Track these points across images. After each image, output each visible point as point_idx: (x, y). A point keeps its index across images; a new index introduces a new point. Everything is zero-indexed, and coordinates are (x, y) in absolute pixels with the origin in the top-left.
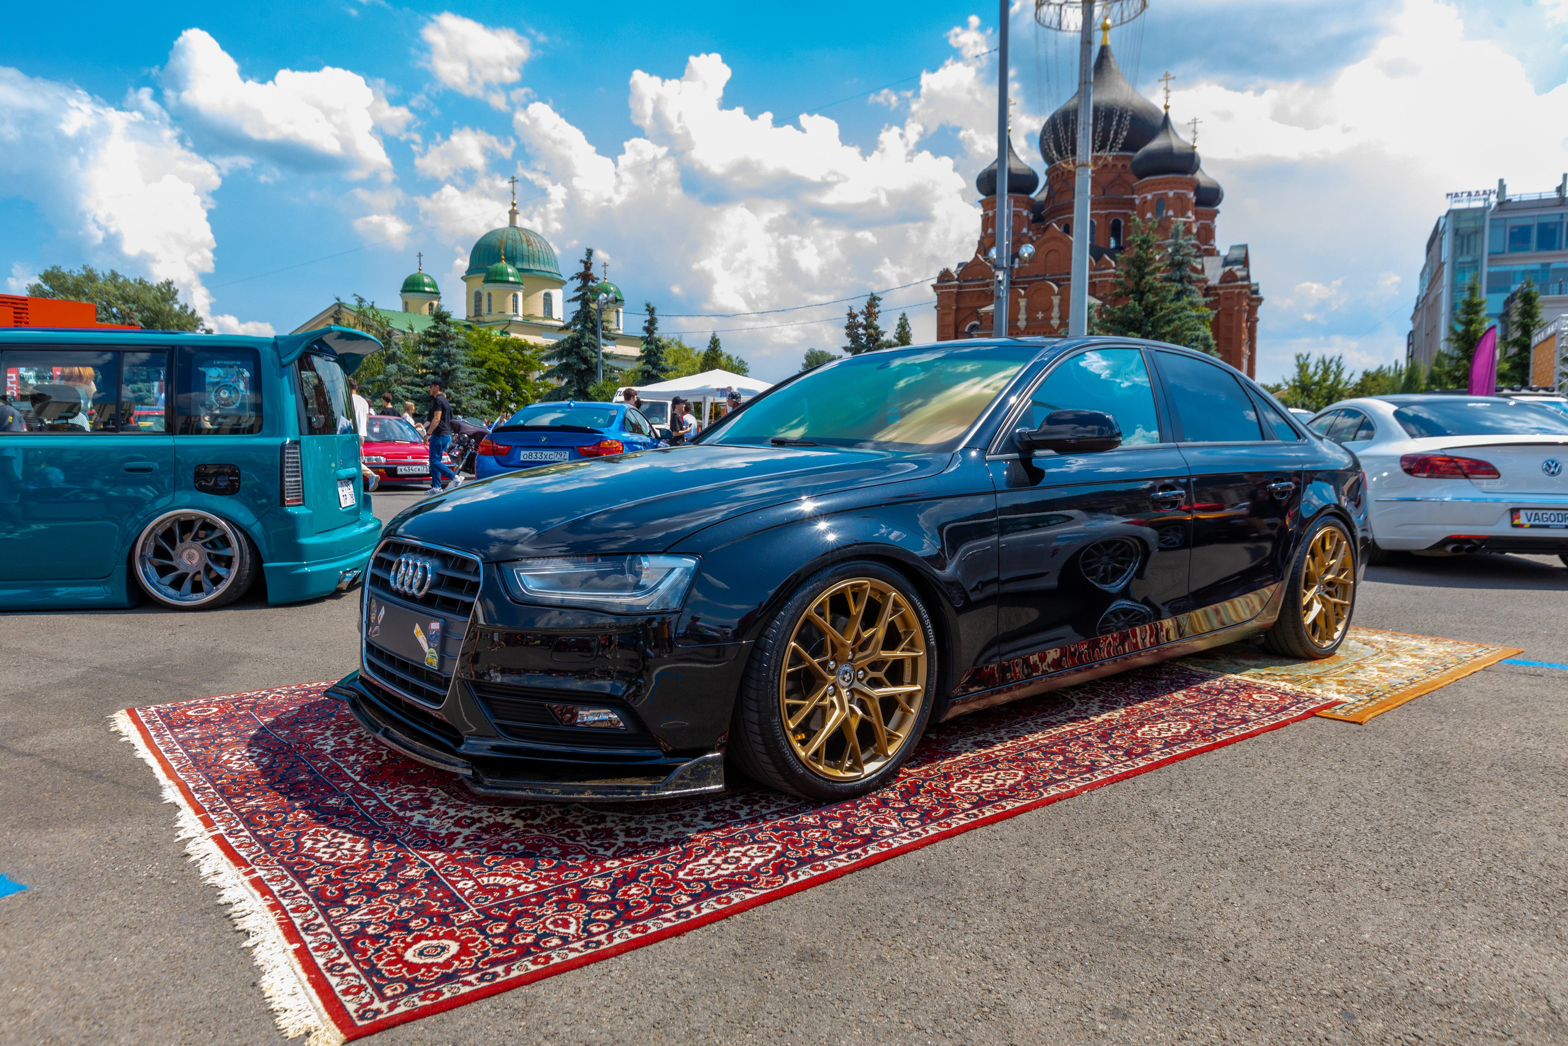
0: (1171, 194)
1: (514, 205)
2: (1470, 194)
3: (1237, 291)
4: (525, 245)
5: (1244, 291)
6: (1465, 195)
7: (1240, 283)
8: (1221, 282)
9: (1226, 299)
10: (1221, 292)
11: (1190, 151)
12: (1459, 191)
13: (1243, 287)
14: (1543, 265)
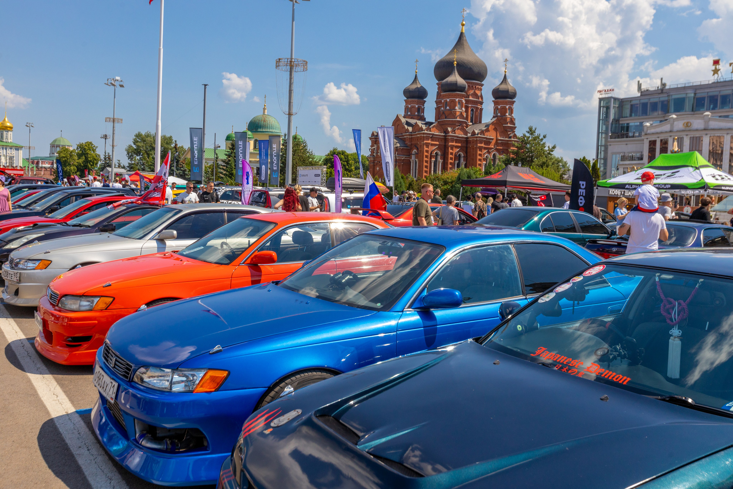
0: (448, 100)
1: (265, 106)
2: (605, 91)
3: (475, 139)
4: (262, 122)
5: (478, 139)
6: (604, 91)
7: (476, 136)
8: (471, 135)
9: (473, 142)
10: (471, 139)
11: (456, 82)
12: (602, 90)
13: (476, 137)
14: (640, 123)
